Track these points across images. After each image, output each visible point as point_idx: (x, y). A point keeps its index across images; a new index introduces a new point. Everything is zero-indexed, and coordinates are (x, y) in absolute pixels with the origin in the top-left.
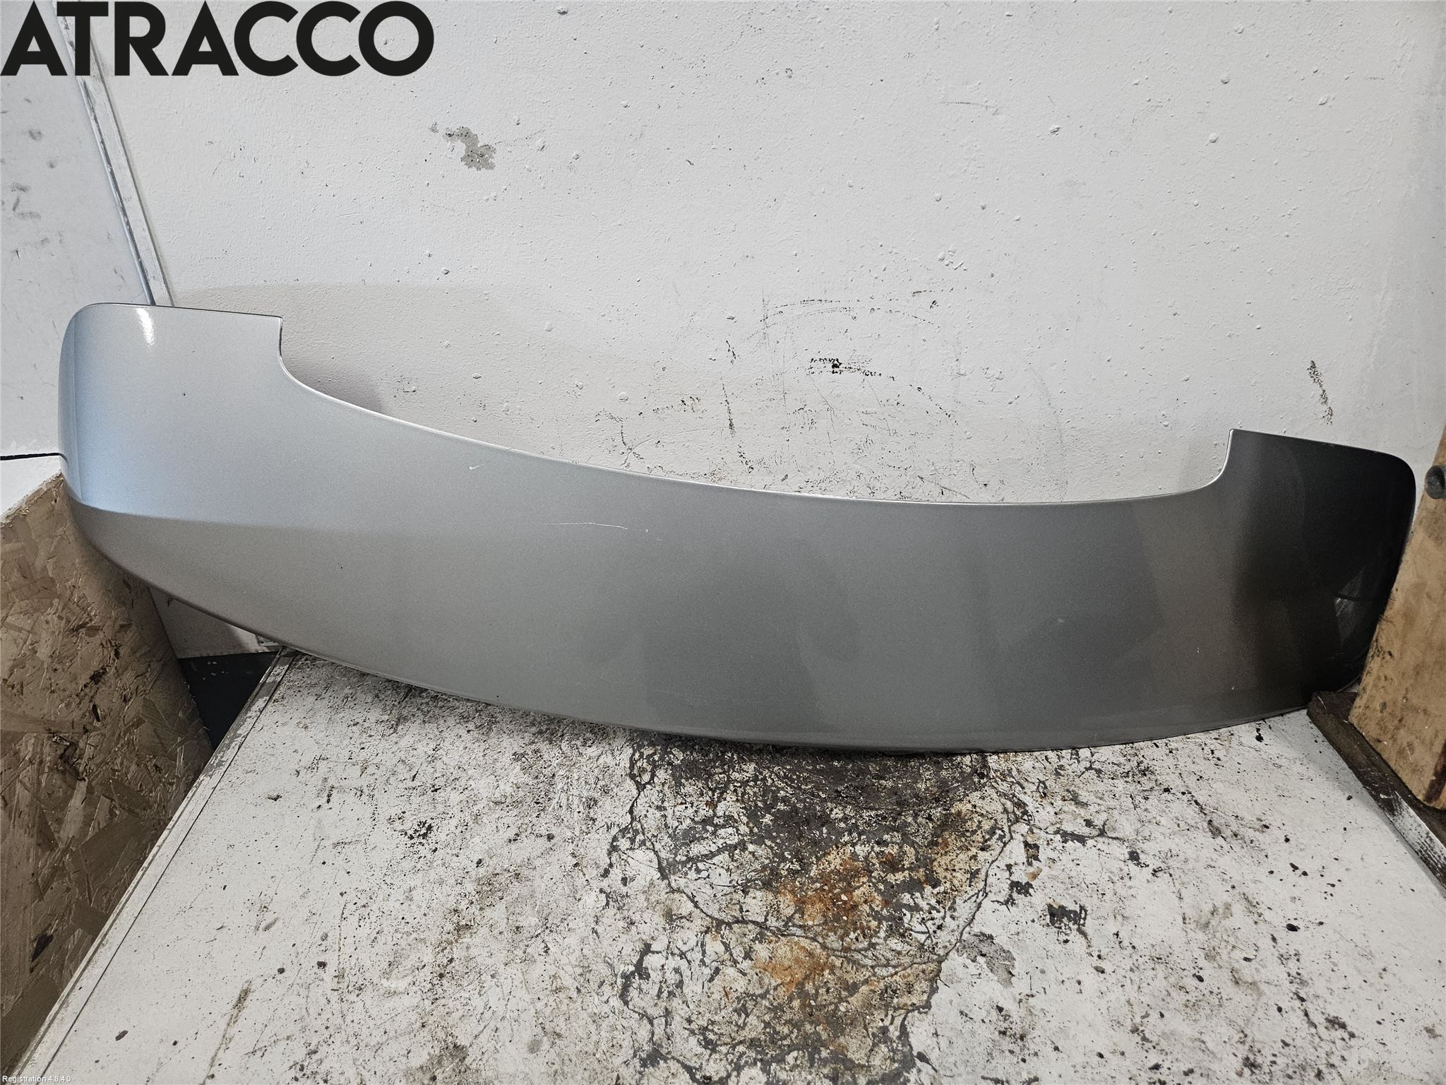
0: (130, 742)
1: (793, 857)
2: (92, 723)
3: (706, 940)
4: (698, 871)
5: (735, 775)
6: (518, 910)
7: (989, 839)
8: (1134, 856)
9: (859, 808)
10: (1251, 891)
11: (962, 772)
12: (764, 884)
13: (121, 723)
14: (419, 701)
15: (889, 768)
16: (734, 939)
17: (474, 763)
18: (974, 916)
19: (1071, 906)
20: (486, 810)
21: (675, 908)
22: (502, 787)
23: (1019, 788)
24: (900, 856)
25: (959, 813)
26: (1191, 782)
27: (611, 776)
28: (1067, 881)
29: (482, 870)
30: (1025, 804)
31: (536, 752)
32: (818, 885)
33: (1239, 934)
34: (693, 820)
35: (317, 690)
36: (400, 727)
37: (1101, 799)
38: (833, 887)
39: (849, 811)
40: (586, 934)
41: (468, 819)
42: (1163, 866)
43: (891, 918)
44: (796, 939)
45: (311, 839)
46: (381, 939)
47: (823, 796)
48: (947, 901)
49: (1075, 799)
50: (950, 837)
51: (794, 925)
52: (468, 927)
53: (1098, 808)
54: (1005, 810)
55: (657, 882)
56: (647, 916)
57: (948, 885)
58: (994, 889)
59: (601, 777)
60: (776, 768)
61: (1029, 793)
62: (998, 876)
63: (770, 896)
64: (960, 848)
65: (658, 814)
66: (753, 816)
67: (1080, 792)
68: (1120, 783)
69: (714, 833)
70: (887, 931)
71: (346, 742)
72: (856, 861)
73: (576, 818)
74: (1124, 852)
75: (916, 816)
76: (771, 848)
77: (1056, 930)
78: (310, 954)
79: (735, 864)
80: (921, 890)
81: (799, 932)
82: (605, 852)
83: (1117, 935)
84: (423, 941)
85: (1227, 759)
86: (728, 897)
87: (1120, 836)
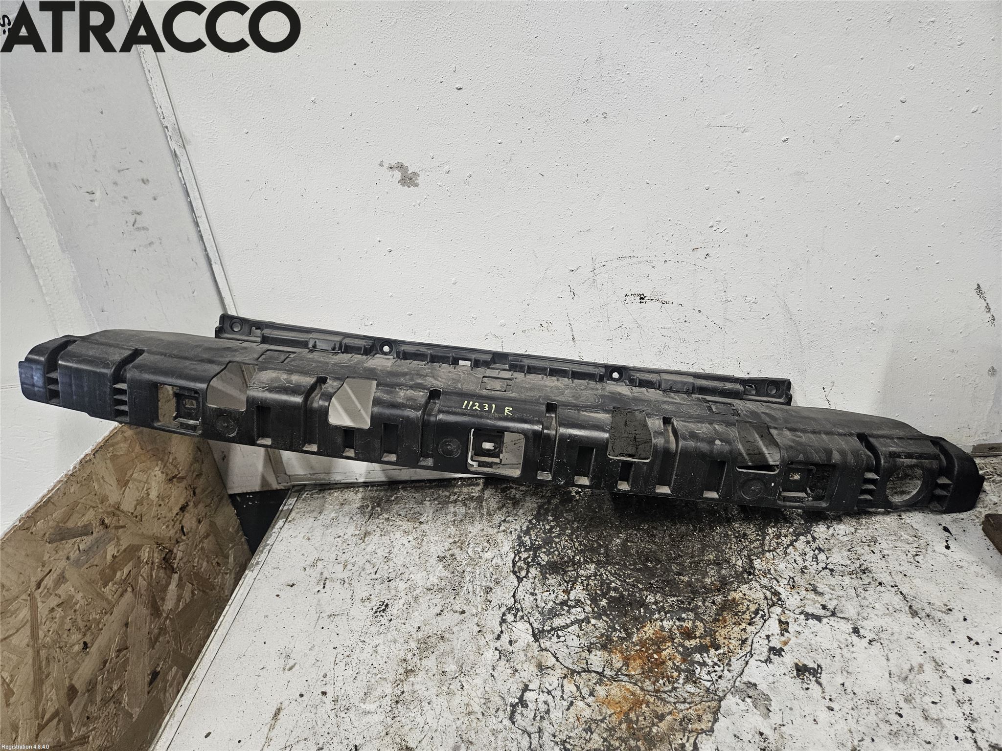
0: (202, 548)
1: (621, 628)
2: (181, 537)
3: (564, 683)
4: (559, 637)
5: (582, 572)
6: (443, 661)
7: (754, 618)
8: (856, 631)
9: (664, 595)
10: (938, 655)
11: (736, 572)
12: (602, 646)
13: (197, 537)
14: (378, 521)
15: (685, 567)
16: (582, 683)
17: (413, 562)
18: (743, 670)
19: (811, 665)
20: (422, 594)
21: (543, 661)
22: (431, 579)
23: (775, 582)
24: (693, 629)
25: (734, 599)
26: (898, 578)
27: (501, 572)
28: (809, 647)
29: (420, 634)
30: (779, 593)
31: (452, 555)
32: (638, 648)
33: (928, 685)
34: (554, 602)
35: (315, 514)
36: (366, 539)
37: (833, 590)
38: (648, 649)
39: (659, 597)
40: (487, 677)
41: (411, 599)
42: (876, 638)
43: (687, 670)
44: (624, 683)
45: (315, 612)
46: (359, 677)
47: (641, 587)
48: (725, 659)
49: (815, 590)
50: (728, 616)
51: (622, 674)
52: (412, 671)
53: (831, 596)
54: (766, 598)
55: (532, 644)
56: (525, 666)
57: (726, 648)
58: (758, 652)
59: (494, 573)
60: (609, 568)
61: (782, 586)
62: (760, 643)
63: (606, 654)
64: (734, 624)
65: (532, 598)
66: (594, 600)
67: (818, 585)
68: (847, 579)
69: (568, 611)
70: (684, 679)
71: (333, 549)
72: (662, 631)
73: (478, 600)
74: (849, 627)
75: (704, 601)
76: (607, 622)
77: (800, 681)
78: (317, 686)
79: (583, 632)
80: (708, 652)
81: (626, 679)
82: (498, 623)
83: (843, 685)
84: (385, 679)
85: (923, 562)
86: (578, 655)
87: (846, 616)
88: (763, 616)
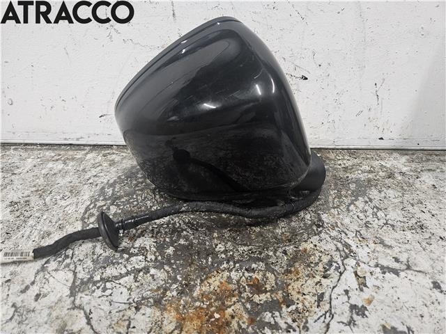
4: (105, 290)
7: (328, 270)
8: (437, 286)
9: (235, 244)
19: (400, 327)
23: (343, 235)
24: (263, 281)
25: (305, 250)
28: (392, 304)
30: (350, 245)
32: (199, 304)
37: (399, 243)
39: (229, 246)
48: (300, 320)
49: (382, 242)
50: (300, 267)
53: (400, 250)
55: (64, 299)
57: (300, 305)
58: (338, 311)
61: (351, 238)
62: (339, 300)
63: (158, 313)
66: (161, 248)
67: (384, 239)
74: (428, 282)
75: (275, 251)
80: (280, 310)
87: (422, 269)
88: (337, 268)
